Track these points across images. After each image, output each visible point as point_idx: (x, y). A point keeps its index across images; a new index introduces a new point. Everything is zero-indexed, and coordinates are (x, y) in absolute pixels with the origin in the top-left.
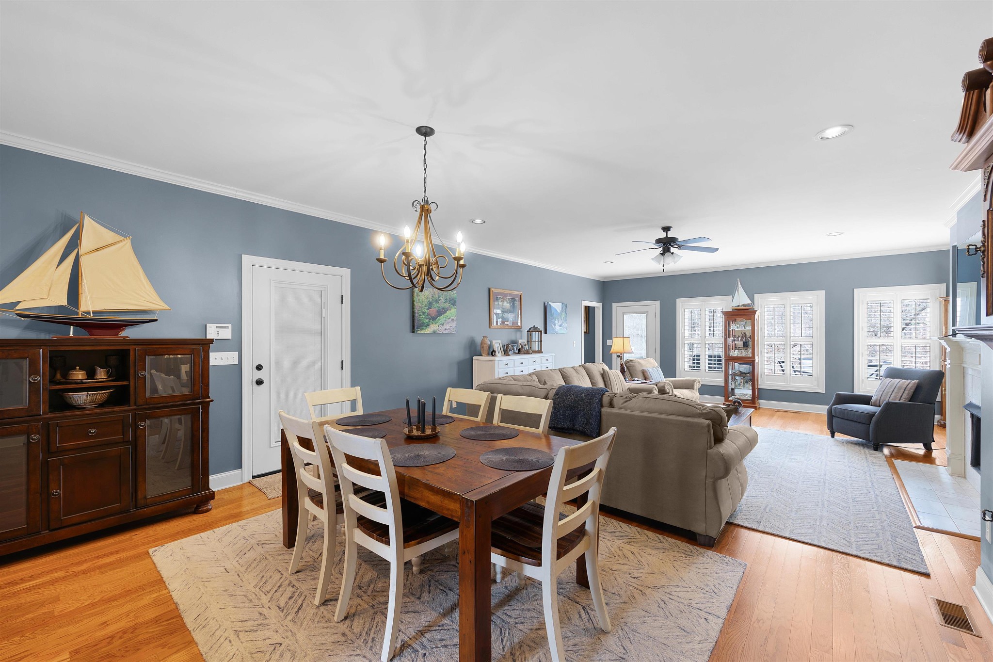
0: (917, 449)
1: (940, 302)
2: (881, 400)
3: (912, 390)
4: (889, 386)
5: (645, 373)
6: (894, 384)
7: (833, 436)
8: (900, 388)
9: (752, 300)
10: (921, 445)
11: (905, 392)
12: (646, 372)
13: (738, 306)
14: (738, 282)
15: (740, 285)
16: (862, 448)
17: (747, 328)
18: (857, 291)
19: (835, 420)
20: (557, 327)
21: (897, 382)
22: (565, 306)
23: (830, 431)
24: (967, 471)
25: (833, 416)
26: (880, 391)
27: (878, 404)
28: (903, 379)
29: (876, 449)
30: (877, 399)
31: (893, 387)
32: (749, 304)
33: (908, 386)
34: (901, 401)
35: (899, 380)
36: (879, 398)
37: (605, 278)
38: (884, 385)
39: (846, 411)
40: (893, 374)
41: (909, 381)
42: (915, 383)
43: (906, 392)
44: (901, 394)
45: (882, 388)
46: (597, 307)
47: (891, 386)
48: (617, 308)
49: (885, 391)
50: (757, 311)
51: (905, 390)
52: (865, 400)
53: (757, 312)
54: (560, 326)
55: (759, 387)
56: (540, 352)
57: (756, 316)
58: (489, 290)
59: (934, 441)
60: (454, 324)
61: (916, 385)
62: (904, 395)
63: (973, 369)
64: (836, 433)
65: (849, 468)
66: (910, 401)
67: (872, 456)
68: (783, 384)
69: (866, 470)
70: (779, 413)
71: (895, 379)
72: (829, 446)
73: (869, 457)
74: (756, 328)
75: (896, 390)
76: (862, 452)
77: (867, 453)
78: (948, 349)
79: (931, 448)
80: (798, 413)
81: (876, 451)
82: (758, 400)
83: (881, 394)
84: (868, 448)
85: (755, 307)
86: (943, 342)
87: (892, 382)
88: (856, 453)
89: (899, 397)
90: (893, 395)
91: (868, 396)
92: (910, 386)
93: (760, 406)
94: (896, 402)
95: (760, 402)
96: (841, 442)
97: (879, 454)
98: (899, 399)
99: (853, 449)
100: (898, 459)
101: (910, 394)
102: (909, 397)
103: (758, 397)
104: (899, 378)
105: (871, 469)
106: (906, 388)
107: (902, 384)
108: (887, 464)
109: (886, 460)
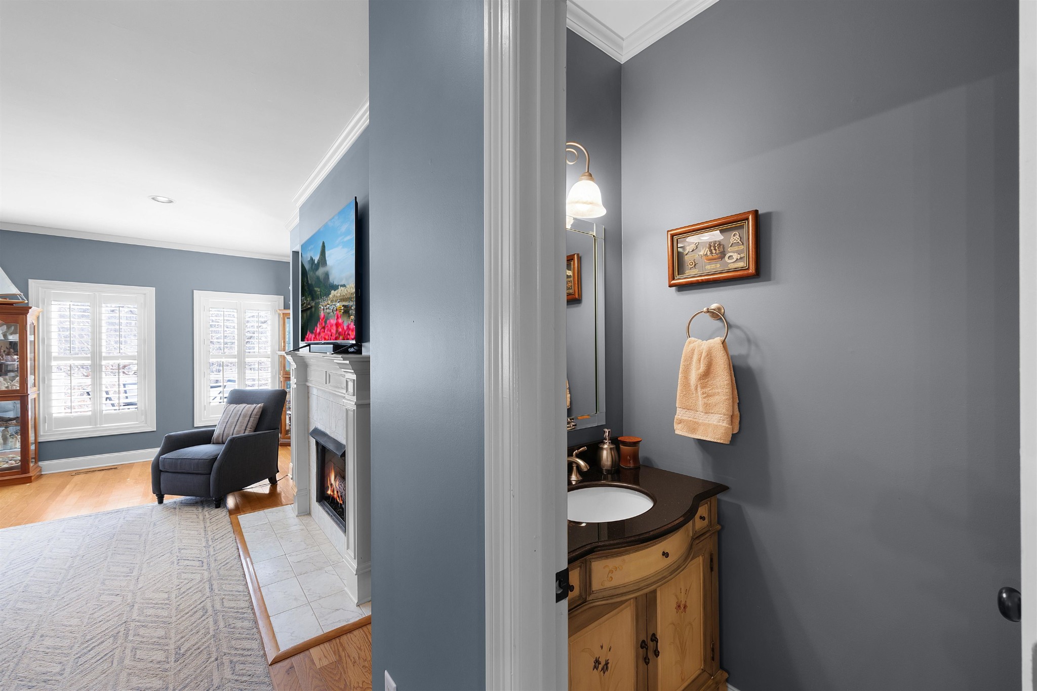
0: (261, 487)
1: (279, 315)
2: (225, 435)
3: (258, 417)
4: (233, 414)
6: (238, 411)
7: (161, 501)
8: (245, 416)
9: (25, 290)
10: (265, 481)
11: (250, 421)
16: (200, 509)
17: (10, 338)
18: (196, 293)
19: (163, 476)
21: (242, 408)
23: (157, 495)
24: (312, 507)
25: (161, 471)
26: (223, 422)
27: (221, 440)
28: (248, 404)
29: (218, 506)
30: (219, 434)
31: (238, 416)
33: (253, 412)
34: (247, 433)
35: (245, 405)
36: (222, 432)
38: (227, 414)
39: (179, 461)
40: (238, 398)
41: (255, 405)
42: (260, 407)
44: (247, 423)
45: (226, 417)
47: (236, 414)
49: (229, 422)
50: (31, 308)
51: (250, 417)
52: (205, 437)
53: (30, 310)
55: (41, 439)
57: (31, 317)
59: (278, 472)
61: (261, 410)
62: (249, 423)
63: (318, 389)
64: (165, 496)
65: (178, 563)
66: (255, 431)
67: (214, 519)
68: (90, 428)
69: (204, 554)
70: (77, 478)
71: (239, 404)
72: (152, 525)
73: (208, 524)
74: (30, 338)
75: (241, 419)
76: (201, 517)
77: (207, 516)
78: (294, 366)
79: (276, 482)
80: (114, 468)
81: (219, 509)
82: (36, 462)
83: (224, 426)
84: (209, 506)
85: (28, 300)
86: (289, 358)
87: (237, 408)
88: (192, 524)
89: (244, 428)
90: (237, 426)
91: (209, 431)
92: (256, 411)
93: (42, 473)
94: (241, 436)
95: (38, 466)
96: (174, 507)
97: (222, 510)
98: (243, 431)
99: (188, 516)
100: (244, 512)
101: (256, 422)
102: (255, 425)
103: (32, 458)
104: (245, 403)
105: (211, 549)
106: (251, 415)
107: (248, 411)
108: (231, 525)
109: (230, 517)
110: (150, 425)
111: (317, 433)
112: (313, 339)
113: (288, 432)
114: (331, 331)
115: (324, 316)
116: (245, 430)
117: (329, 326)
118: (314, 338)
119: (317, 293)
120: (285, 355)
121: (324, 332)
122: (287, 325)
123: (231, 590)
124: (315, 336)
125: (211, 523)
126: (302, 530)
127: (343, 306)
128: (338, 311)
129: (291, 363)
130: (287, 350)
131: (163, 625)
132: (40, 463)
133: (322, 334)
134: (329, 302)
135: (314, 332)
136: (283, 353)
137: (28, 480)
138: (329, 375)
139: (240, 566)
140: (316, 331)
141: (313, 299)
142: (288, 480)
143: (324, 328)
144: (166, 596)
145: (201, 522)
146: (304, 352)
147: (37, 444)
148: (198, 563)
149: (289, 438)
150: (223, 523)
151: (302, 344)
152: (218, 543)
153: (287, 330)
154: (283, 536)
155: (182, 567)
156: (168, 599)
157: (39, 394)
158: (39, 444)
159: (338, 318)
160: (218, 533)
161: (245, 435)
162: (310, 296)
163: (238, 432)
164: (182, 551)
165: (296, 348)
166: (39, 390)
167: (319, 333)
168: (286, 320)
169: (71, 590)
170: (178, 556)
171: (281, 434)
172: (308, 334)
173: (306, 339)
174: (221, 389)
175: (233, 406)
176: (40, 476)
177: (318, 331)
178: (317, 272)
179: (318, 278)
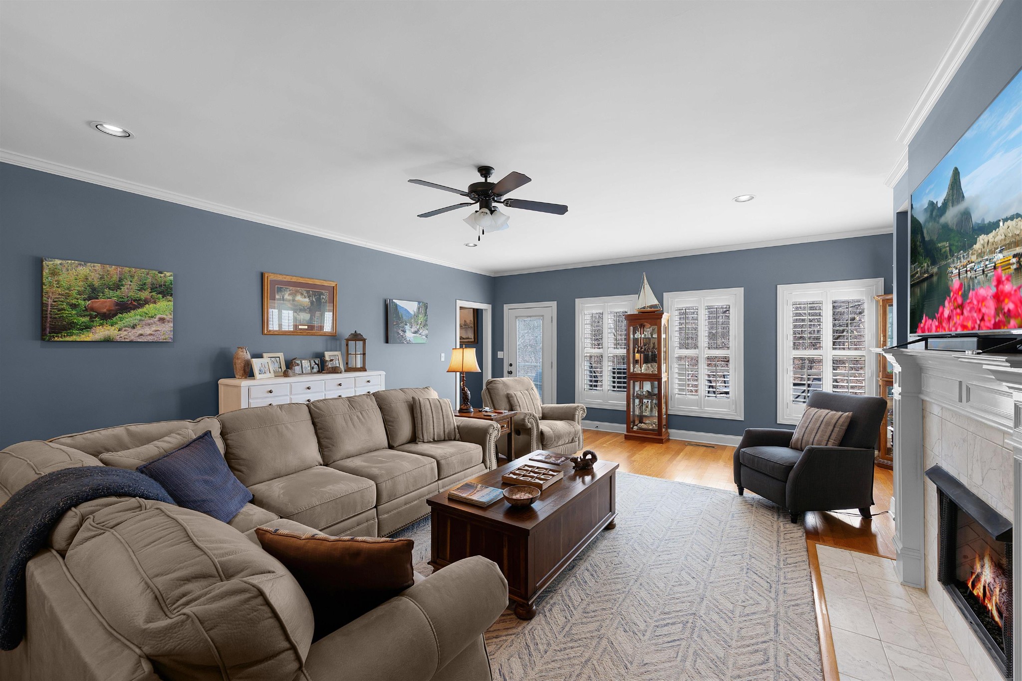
0: (851, 517)
1: (877, 302)
2: (804, 441)
3: (844, 428)
4: (813, 419)
5: (511, 399)
6: (820, 416)
7: (741, 493)
8: (828, 424)
9: (660, 300)
10: (856, 511)
11: (835, 431)
12: (512, 397)
13: (644, 308)
14: (644, 277)
15: (646, 281)
17: (654, 336)
18: (780, 288)
19: (743, 469)
20: (409, 335)
21: (824, 415)
22: (424, 307)
23: (738, 486)
24: (930, 584)
25: (741, 464)
26: (803, 426)
27: (799, 447)
28: (832, 410)
29: (794, 521)
30: (799, 438)
31: (820, 422)
32: (656, 305)
33: (839, 422)
34: (830, 446)
35: (827, 411)
36: (801, 437)
37: (496, 272)
38: (807, 418)
40: (821, 401)
41: (840, 413)
42: (847, 416)
43: (836, 429)
44: (830, 432)
45: (805, 422)
46: (485, 309)
47: (817, 420)
48: (510, 311)
49: (809, 428)
50: (663, 313)
51: (834, 427)
52: (783, 439)
53: (663, 316)
54: (415, 332)
55: (670, 412)
56: (363, 369)
57: (664, 321)
58: (262, 275)
59: (873, 504)
60: (168, 328)
61: (849, 420)
62: (833, 434)
64: (744, 489)
65: (747, 573)
66: (841, 444)
67: (788, 536)
68: (696, 409)
69: (774, 577)
70: (689, 448)
71: (821, 408)
72: (731, 515)
73: (782, 540)
74: (663, 336)
75: (822, 426)
76: (775, 527)
77: (782, 528)
78: (897, 369)
79: (871, 516)
80: (712, 447)
81: (794, 525)
82: (666, 430)
83: (803, 431)
84: (785, 517)
85: (663, 308)
86: (890, 358)
87: (818, 413)
88: (765, 531)
89: (826, 438)
90: (818, 435)
91: (788, 433)
92: (841, 420)
93: (670, 438)
94: (821, 448)
95: (668, 432)
96: (750, 504)
97: (799, 528)
98: (826, 442)
99: (763, 520)
100: (824, 542)
101: (842, 434)
102: (840, 438)
103: (665, 425)
104: (828, 408)
105: (781, 573)
106: (835, 424)
107: (831, 418)
108: (806, 553)
109: (806, 541)
110: (739, 415)
111: (937, 474)
112: (934, 328)
113: (889, 451)
114: (980, 310)
115: (961, 285)
116: (828, 441)
117: (975, 302)
118: (937, 327)
119: (943, 250)
120: (883, 353)
121: (962, 313)
122: (889, 316)
123: (800, 648)
124: (940, 323)
125: (785, 539)
126: (911, 612)
127: (1014, 256)
128: (999, 270)
129: (894, 364)
130: (889, 345)
131: (723, 643)
132: (670, 431)
133: (958, 319)
134: (974, 258)
135: (938, 315)
136: (880, 350)
137: (660, 441)
138: (968, 389)
139: (813, 618)
140: (942, 313)
141: (934, 263)
142: (888, 519)
143: (961, 307)
144: (731, 607)
145: (775, 533)
146: (916, 348)
147: (667, 415)
148: (766, 584)
149: (891, 460)
150: (797, 547)
151: (911, 337)
152: (790, 570)
153: (889, 321)
154: (878, 607)
155: (750, 580)
156: (732, 612)
157: (668, 378)
158: (668, 416)
159: (999, 282)
160: (791, 556)
161: (826, 448)
162: (927, 259)
163: (819, 443)
164: (753, 560)
165: (903, 343)
166: (668, 375)
167: (950, 318)
168: (888, 308)
169: (666, 551)
170: (748, 565)
171: (879, 451)
172: (923, 321)
173: (919, 330)
174: (804, 388)
175: (814, 410)
176: (668, 440)
177: (946, 313)
178: (943, 220)
179: (945, 227)
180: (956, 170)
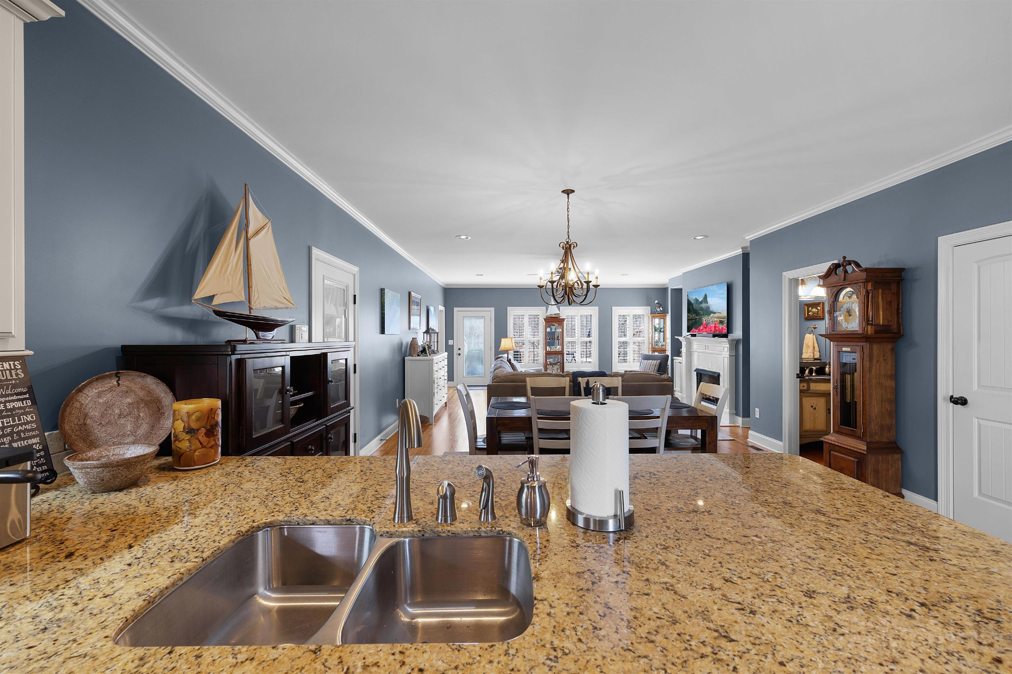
4: (647, 364)
13: (552, 315)
18: (614, 307)
32: (559, 314)
37: (447, 285)
38: (644, 364)
46: (443, 311)
48: (458, 312)
51: (655, 366)
53: (565, 320)
58: (409, 293)
78: (684, 342)
92: (657, 363)
111: (698, 370)
119: (701, 313)
138: (708, 346)
162: (695, 314)
175: (646, 361)
177: (701, 328)
178: (701, 305)
179: (702, 308)
180: (706, 295)
